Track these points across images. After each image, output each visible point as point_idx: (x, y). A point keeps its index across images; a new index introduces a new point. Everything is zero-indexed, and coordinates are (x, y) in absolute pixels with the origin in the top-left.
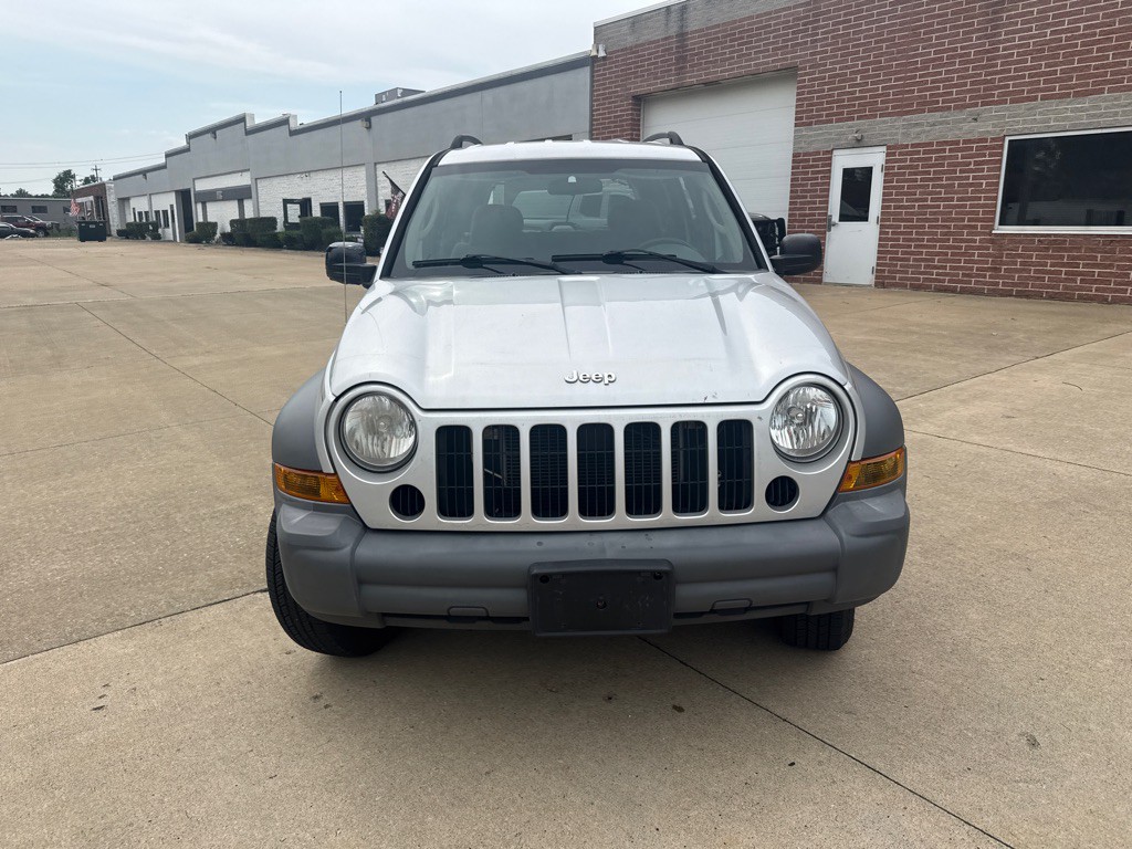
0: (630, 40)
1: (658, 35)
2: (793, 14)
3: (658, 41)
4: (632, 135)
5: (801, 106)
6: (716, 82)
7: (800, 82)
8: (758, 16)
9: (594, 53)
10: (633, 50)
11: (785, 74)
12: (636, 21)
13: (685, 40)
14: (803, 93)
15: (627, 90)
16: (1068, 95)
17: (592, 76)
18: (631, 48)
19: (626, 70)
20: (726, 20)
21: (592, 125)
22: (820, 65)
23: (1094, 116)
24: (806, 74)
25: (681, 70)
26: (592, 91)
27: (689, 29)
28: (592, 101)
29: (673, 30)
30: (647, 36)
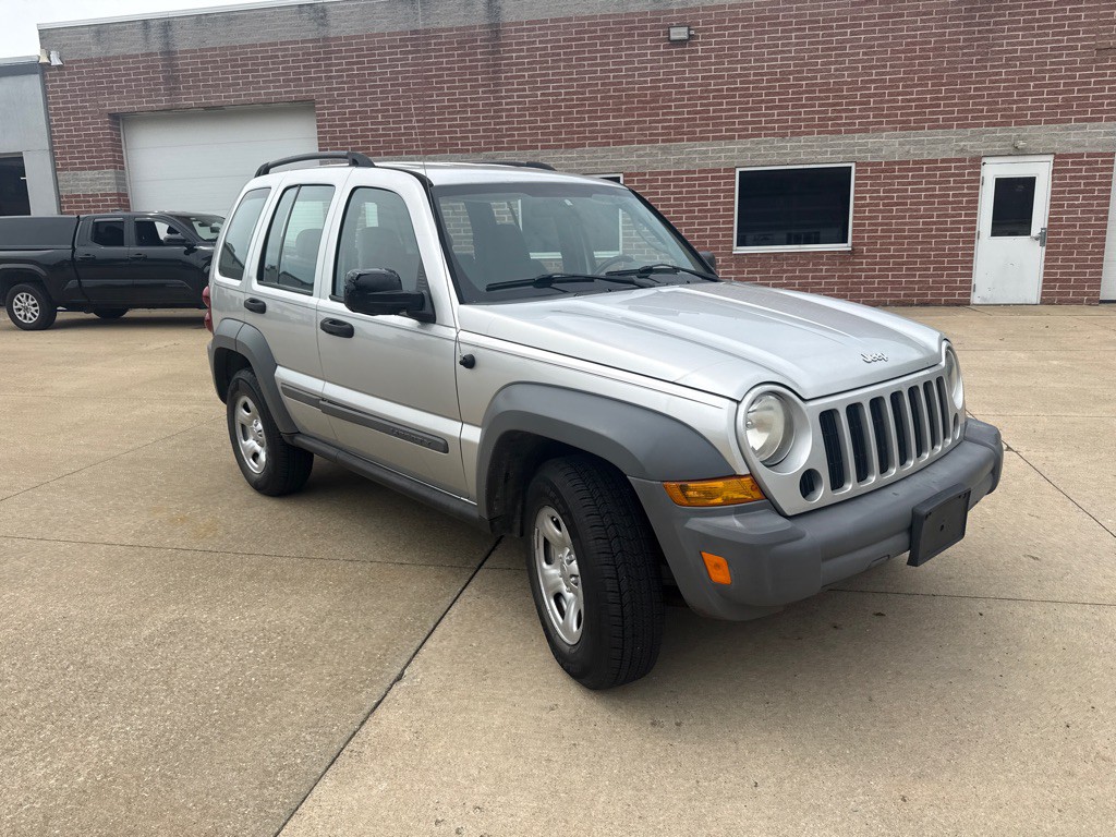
0: (96, 51)
1: (137, 48)
2: (302, 48)
3: (137, 56)
4: (114, 156)
5: (324, 138)
6: (220, 108)
7: (319, 115)
8: (262, 45)
9: (44, 60)
10: (103, 62)
11: (301, 106)
12: (101, 31)
13: (173, 59)
14: (324, 127)
15: (99, 106)
16: (561, 146)
17: (44, 88)
18: (99, 59)
19: (95, 83)
20: (223, 45)
21: (52, 143)
22: (338, 101)
23: (581, 164)
24: (325, 108)
25: (172, 91)
26: (47, 105)
27: (178, 49)
28: (48, 115)
29: (156, 46)
30: (118, 49)
